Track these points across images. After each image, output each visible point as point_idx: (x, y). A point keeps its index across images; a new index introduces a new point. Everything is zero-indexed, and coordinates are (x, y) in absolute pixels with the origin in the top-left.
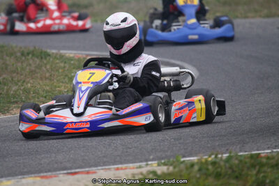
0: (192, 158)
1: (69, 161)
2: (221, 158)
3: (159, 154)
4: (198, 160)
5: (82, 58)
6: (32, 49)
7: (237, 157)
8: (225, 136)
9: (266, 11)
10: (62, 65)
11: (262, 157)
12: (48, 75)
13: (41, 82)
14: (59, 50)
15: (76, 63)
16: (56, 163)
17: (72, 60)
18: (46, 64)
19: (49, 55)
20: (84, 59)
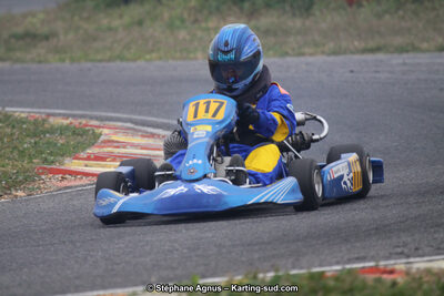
0: (217, 280)
1: (20, 285)
2: (263, 280)
3: (164, 273)
5: (40, 120)
7: (288, 278)
8: (269, 243)
9: (331, 45)
10: (8, 130)
11: (328, 278)
14: (4, 107)
15: (32, 128)
17: (24, 123)
20: (44, 120)
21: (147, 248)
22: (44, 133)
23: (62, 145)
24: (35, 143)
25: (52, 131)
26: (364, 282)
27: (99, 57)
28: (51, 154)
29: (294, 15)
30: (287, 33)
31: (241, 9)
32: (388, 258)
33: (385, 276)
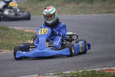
0: (68, 72)
1: (17, 73)
2: (80, 72)
3: (54, 70)
4: (70, 72)
5: (22, 30)
6: (2, 26)
7: (86, 72)
8: (81, 63)
9: (98, 11)
10: (14, 33)
11: (96, 72)
12: (8, 37)
13: (5, 40)
14: (13, 27)
15: (20, 32)
16: (12, 74)
17: (18, 31)
18: (7, 33)
19: (9, 29)
20: (23, 31)
21: (50, 64)
22: (23, 34)
23: (28, 37)
24: (21, 36)
25: (26, 33)
26: (106, 73)
27: (38, 14)
28: (25, 39)
29: (88, 3)
30: (86, 8)
31: (75, 2)
32: (112, 67)
33: (111, 71)
